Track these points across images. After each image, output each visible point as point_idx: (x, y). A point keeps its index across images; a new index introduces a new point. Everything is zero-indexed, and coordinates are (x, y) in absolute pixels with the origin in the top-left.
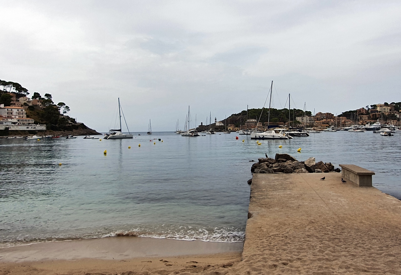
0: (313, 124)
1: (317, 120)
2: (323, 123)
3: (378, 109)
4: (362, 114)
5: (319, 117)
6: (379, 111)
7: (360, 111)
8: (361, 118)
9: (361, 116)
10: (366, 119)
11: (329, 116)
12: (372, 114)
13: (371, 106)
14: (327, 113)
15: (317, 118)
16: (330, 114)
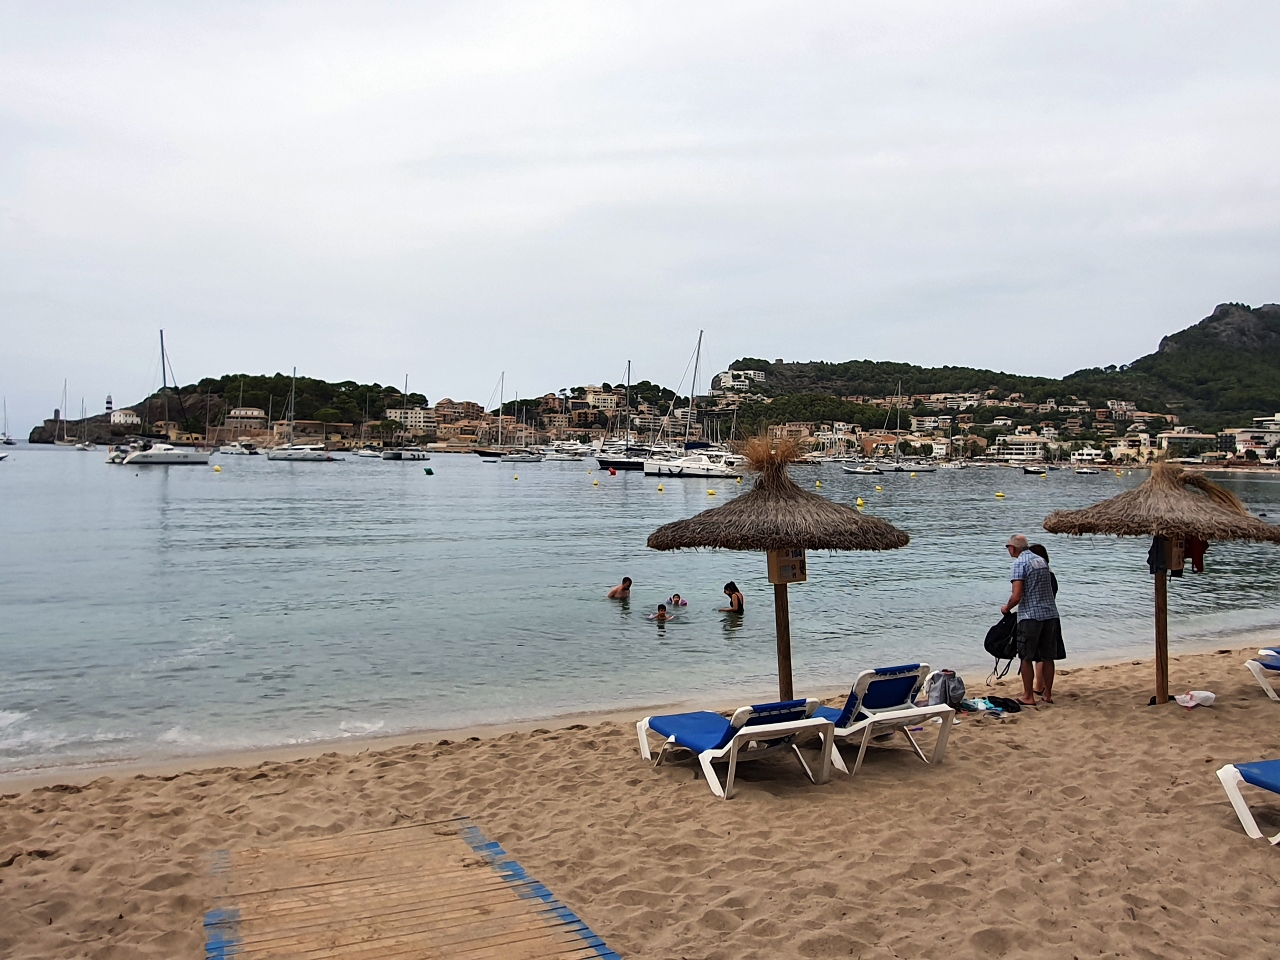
0: (435, 431)
1: (445, 422)
2: (463, 431)
3: (590, 399)
4: (552, 411)
5: (447, 411)
6: (591, 404)
7: (547, 403)
8: (551, 421)
9: (551, 415)
10: (564, 423)
11: (473, 411)
12: (577, 412)
13: (573, 390)
14: (468, 403)
15: (445, 415)
16: (474, 405)
